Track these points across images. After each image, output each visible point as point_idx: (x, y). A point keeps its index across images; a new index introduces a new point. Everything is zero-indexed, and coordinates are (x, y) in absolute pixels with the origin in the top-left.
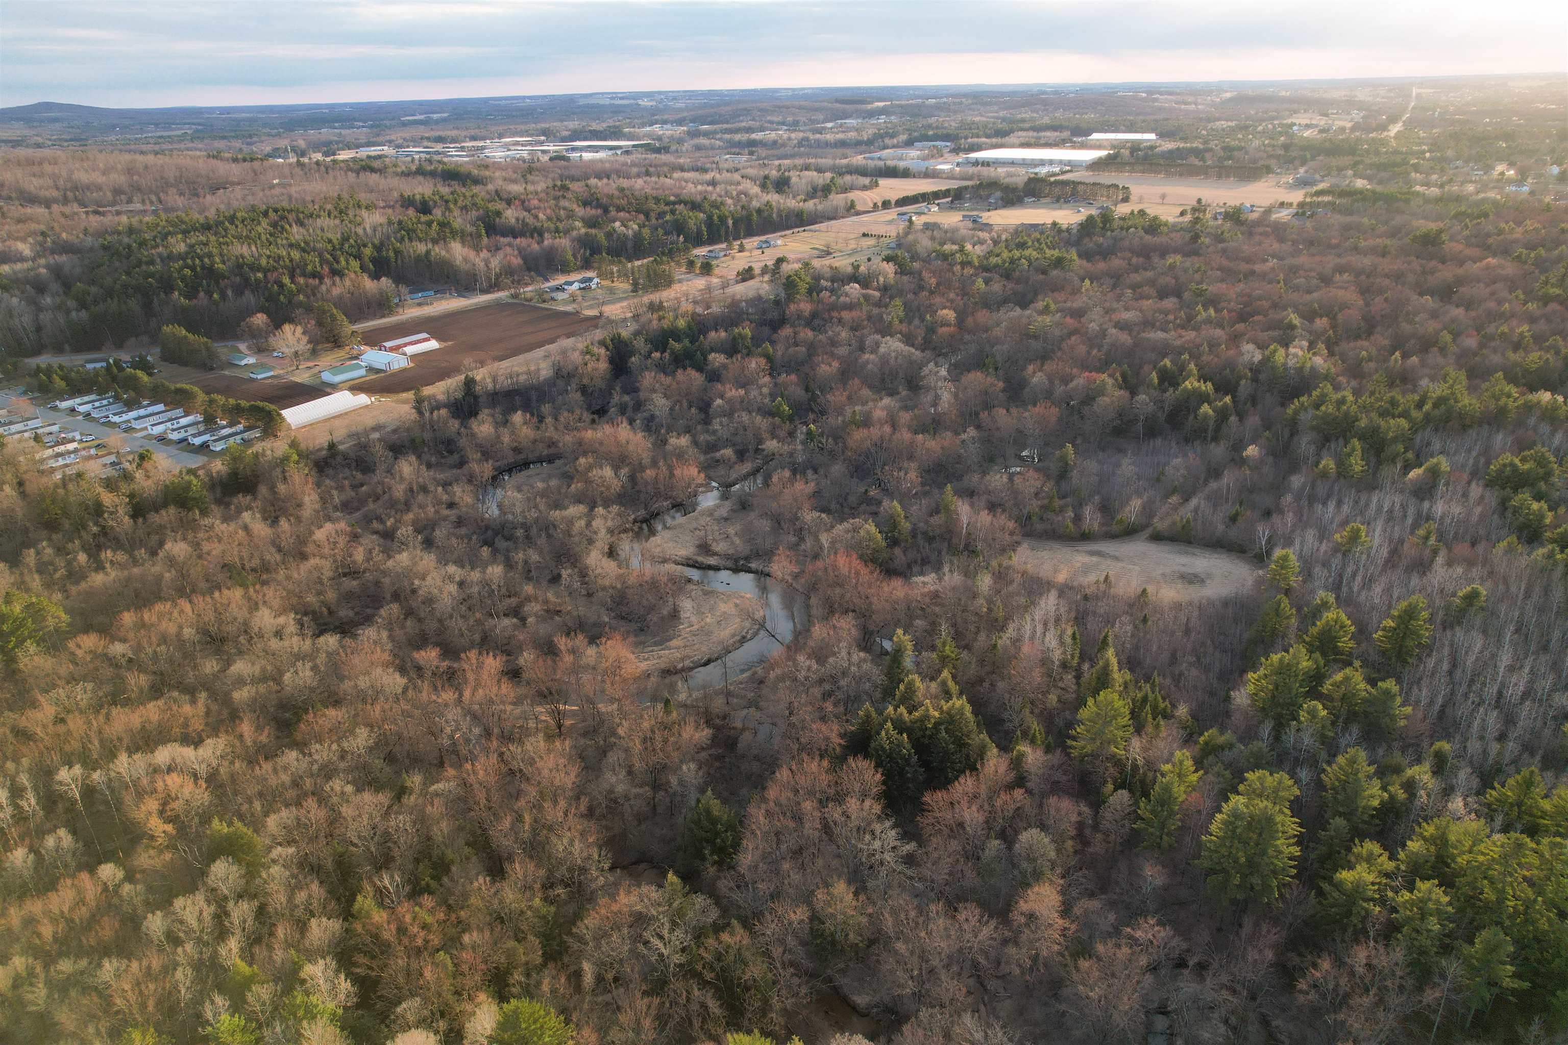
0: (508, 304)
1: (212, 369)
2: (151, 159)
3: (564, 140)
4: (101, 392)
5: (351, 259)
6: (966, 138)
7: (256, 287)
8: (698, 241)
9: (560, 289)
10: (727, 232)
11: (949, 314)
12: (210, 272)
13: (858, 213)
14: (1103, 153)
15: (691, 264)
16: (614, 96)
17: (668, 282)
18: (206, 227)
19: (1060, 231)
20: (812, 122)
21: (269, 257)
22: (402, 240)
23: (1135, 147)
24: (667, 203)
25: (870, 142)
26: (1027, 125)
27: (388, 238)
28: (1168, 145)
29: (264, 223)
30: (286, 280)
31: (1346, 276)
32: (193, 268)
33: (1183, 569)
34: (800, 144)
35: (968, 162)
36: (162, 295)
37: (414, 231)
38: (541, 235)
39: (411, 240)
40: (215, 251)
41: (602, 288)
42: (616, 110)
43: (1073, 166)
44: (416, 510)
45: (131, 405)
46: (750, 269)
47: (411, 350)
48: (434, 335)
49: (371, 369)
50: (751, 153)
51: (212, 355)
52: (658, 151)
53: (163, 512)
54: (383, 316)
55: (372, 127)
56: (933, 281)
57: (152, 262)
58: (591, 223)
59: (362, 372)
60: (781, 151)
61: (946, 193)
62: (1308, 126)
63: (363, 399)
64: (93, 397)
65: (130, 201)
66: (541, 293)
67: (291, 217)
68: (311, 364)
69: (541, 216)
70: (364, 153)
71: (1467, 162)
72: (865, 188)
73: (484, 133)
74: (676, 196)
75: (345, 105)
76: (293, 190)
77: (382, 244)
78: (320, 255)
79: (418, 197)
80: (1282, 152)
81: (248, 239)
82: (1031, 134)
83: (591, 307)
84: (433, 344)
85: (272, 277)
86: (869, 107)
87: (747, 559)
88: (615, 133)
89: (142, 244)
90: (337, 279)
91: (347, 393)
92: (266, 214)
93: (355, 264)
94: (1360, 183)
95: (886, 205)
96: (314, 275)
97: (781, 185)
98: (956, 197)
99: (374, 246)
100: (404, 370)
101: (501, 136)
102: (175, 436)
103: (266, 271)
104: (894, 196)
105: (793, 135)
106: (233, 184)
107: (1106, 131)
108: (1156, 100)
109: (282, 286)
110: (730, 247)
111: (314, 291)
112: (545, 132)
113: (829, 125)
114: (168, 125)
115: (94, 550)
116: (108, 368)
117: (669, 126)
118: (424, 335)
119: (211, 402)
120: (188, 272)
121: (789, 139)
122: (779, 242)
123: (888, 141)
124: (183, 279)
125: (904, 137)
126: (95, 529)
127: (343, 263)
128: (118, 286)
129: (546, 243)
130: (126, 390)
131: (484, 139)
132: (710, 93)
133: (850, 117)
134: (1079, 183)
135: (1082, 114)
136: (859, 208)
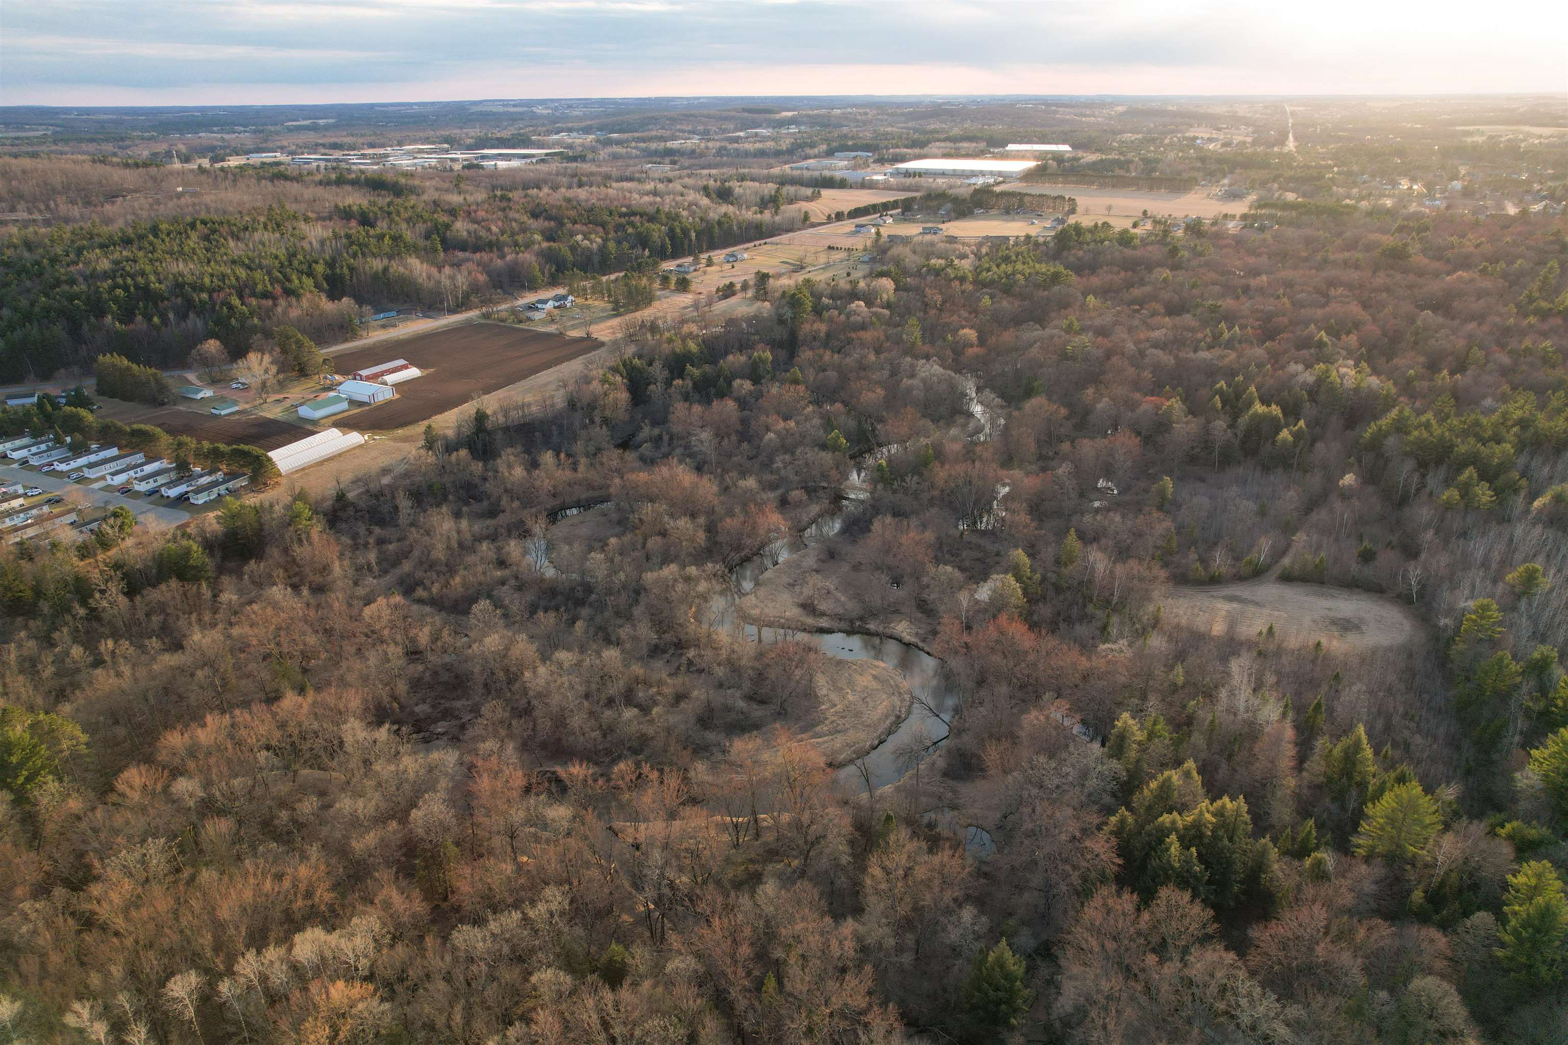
0: (481, 326)
1: (163, 404)
2: (27, 163)
3: (469, 148)
4: (37, 434)
5: (304, 277)
6: (887, 148)
7: (201, 310)
8: (663, 255)
9: (532, 307)
10: (690, 245)
11: (969, 334)
12: (146, 292)
13: (813, 225)
14: (1031, 164)
15: (665, 279)
16: (505, 103)
17: (647, 299)
18: (127, 242)
19: (1037, 244)
20: (724, 131)
21: (212, 275)
22: (355, 256)
23: (1058, 158)
24: (621, 215)
25: (790, 152)
26: (943, 136)
27: (341, 255)
28: (1091, 157)
29: (194, 236)
30: (235, 301)
31: (1340, 290)
32: (126, 288)
33: (1331, 614)
34: (720, 152)
35: (898, 173)
36: (92, 319)
37: (367, 246)
38: (500, 249)
39: (364, 254)
40: (148, 268)
41: (577, 306)
42: (513, 118)
43: (1005, 177)
44: (462, 572)
45: (78, 450)
46: (732, 285)
47: (391, 378)
48: (414, 361)
49: (353, 403)
50: (674, 163)
51: (162, 388)
52: (574, 159)
53: (163, 587)
54: (346, 340)
55: (255, 132)
56: (938, 298)
57: (72, 282)
58: (550, 237)
59: (345, 405)
60: (702, 161)
61: (894, 205)
62: (1210, 140)
63: (355, 438)
64: (25, 441)
65: (13, 209)
66: (513, 312)
67: (224, 230)
68: (280, 397)
69: (494, 228)
70: (256, 159)
71: (1373, 176)
72: (808, 199)
73: (382, 140)
74: (628, 207)
75: (219, 108)
76: (208, 199)
77: (334, 260)
78: (269, 273)
79: (355, 208)
80: (1199, 164)
81: (181, 255)
82: (948, 144)
83: (574, 327)
84: (413, 372)
85: (219, 297)
86: (777, 116)
87: (861, 619)
88: (522, 141)
89: (54, 260)
90: (293, 300)
91: (335, 432)
92: (193, 226)
93: (309, 282)
94: (1290, 197)
95: (839, 216)
96: (266, 295)
97: (724, 195)
98: (906, 209)
99: (326, 263)
100: (390, 403)
101: (400, 144)
102: (143, 487)
103: (211, 291)
104: (846, 208)
105: (710, 144)
106: (130, 191)
107: (1020, 143)
108: (1056, 112)
109: (231, 307)
110: (697, 261)
111: (268, 314)
112: (446, 140)
113: (742, 134)
114: (20, 126)
115: (89, 642)
116: (40, 405)
117: (575, 134)
118: (401, 362)
119: (180, 445)
120: (119, 292)
121: (707, 148)
122: (746, 256)
123: (809, 151)
124: (116, 300)
125: (824, 147)
126: (82, 612)
127: (296, 281)
128: (37, 309)
129: (509, 258)
130: (69, 432)
131: (383, 146)
132: (603, 102)
133: (759, 126)
134: (1025, 194)
135: (990, 125)
136: (813, 219)
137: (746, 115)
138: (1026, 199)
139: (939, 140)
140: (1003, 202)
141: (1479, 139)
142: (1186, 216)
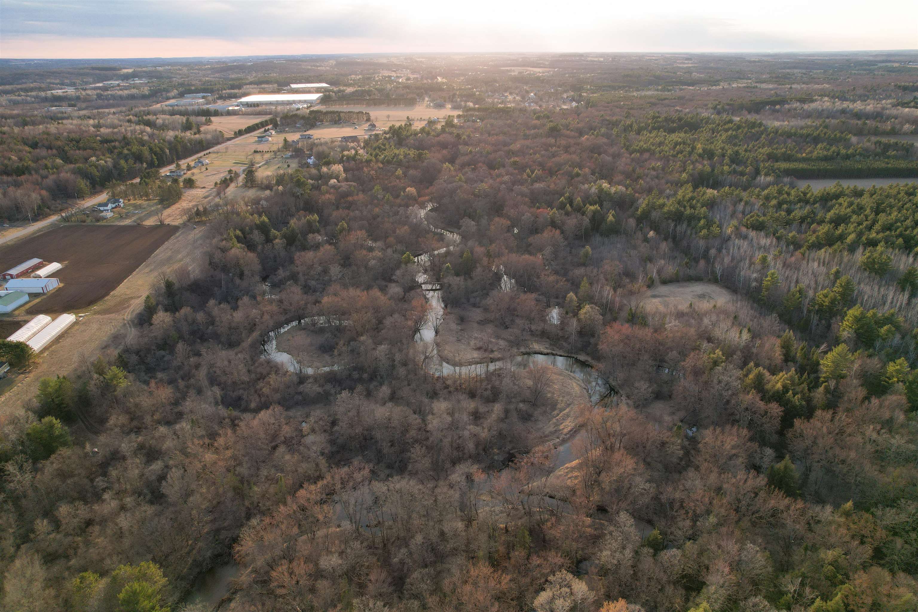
6: (219, 90)
8: (151, 165)
9: (96, 210)
13: (230, 139)
14: (318, 95)
20: (87, 83)
25: (153, 95)
35: (243, 105)
47: (42, 273)
63: (68, 318)
66: (84, 214)
82: (255, 86)
84: (56, 266)
86: (121, 72)
95: (240, 132)
98: (275, 125)
107: (296, 83)
110: (179, 167)
113: (102, 85)
118: (37, 260)
123: (167, 94)
125: (174, 91)
133: (111, 79)
134: (341, 112)
135: (268, 74)
136: (227, 136)
137: (98, 72)
138: (342, 115)
139: (247, 84)
140: (329, 117)
141: (516, 73)
142: (430, 118)
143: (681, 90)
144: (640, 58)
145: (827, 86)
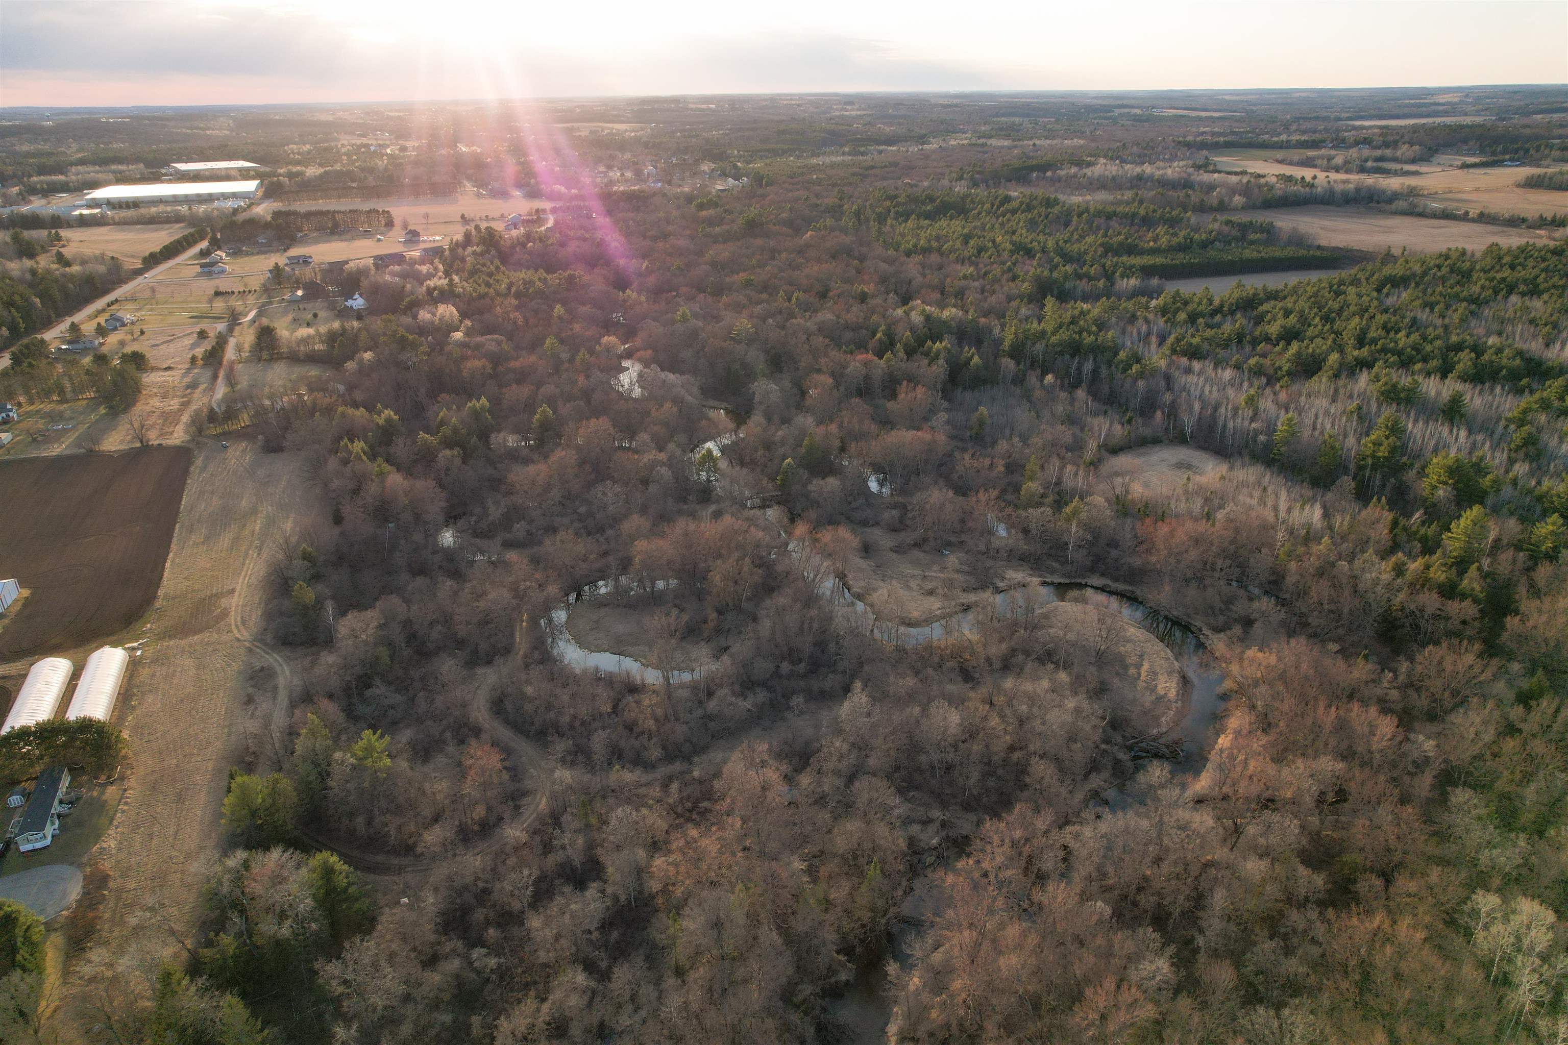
13: (136, 273)
35: (97, 205)
61: (193, 239)
95: (154, 258)
136: (127, 264)
140: (313, 222)
142: (503, 215)
143: (880, 152)
144: (772, 102)
145: (1082, 142)
